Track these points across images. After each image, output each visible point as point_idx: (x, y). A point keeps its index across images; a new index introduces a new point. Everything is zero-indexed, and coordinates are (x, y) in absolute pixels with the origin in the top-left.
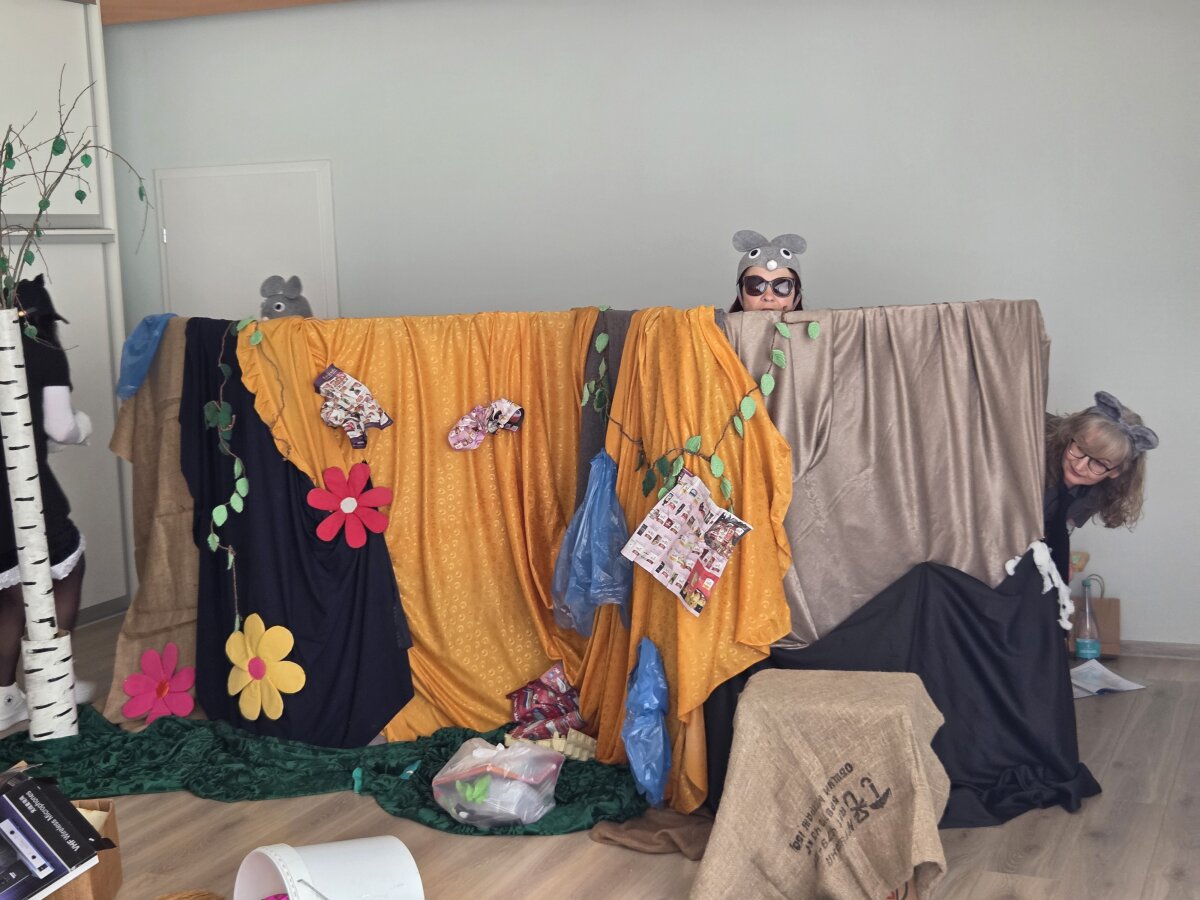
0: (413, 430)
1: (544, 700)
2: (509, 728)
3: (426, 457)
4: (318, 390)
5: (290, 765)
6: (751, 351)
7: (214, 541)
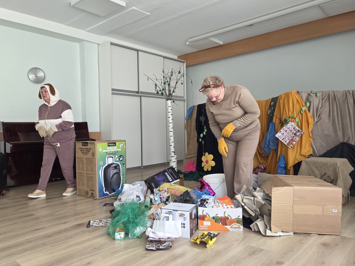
1: (259, 170)
6: (304, 98)
7: (200, 140)
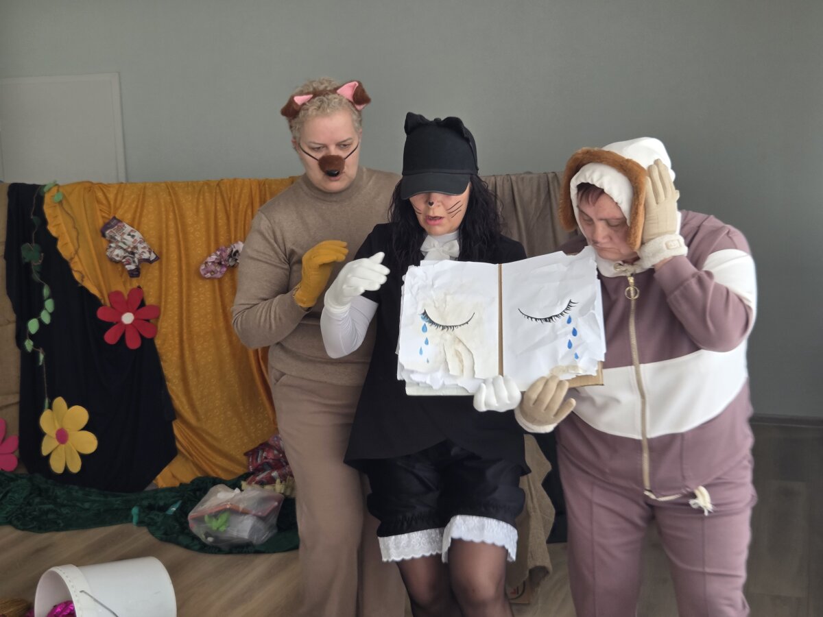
0: (174, 264)
1: (271, 456)
2: (245, 477)
3: (184, 284)
4: (104, 235)
5: (87, 505)
7: (29, 345)
